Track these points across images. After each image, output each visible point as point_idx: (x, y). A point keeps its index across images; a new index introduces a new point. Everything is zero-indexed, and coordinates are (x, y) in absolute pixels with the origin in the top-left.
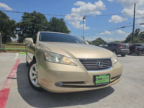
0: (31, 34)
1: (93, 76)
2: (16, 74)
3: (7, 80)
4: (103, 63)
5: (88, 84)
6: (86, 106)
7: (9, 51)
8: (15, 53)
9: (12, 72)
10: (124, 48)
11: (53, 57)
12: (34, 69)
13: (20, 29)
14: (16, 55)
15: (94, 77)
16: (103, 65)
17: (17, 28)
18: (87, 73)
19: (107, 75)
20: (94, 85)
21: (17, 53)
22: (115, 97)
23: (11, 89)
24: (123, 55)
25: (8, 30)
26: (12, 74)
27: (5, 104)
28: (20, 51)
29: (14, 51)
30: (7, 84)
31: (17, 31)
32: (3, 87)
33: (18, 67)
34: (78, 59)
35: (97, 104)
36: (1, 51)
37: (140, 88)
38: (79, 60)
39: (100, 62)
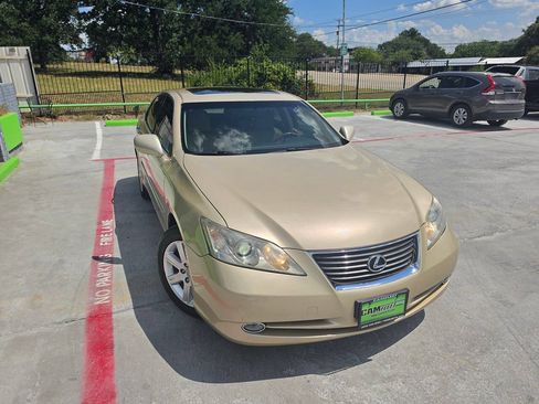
0: (135, 30)
1: (352, 305)
2: (116, 236)
3: (95, 271)
4: (387, 258)
5: (335, 325)
6: (330, 380)
7: (69, 113)
8: (88, 120)
9: (100, 231)
10: (502, 97)
11: (234, 245)
12: (176, 253)
13: (90, 9)
14: (95, 129)
15: (358, 307)
16: (388, 263)
17: (81, 5)
18: (335, 295)
19: (398, 294)
20: (356, 325)
21: (98, 119)
22: (423, 343)
23: (115, 309)
24: (496, 124)
25: (47, 16)
26: (105, 240)
27: (112, 368)
28: (107, 112)
29: (84, 113)
30: (98, 285)
31: (80, 16)
32: (91, 299)
33: (115, 201)
34: (310, 255)
35: (362, 373)
36: (41, 116)
37: (513, 305)
38: (313, 256)
39: (378, 257)
